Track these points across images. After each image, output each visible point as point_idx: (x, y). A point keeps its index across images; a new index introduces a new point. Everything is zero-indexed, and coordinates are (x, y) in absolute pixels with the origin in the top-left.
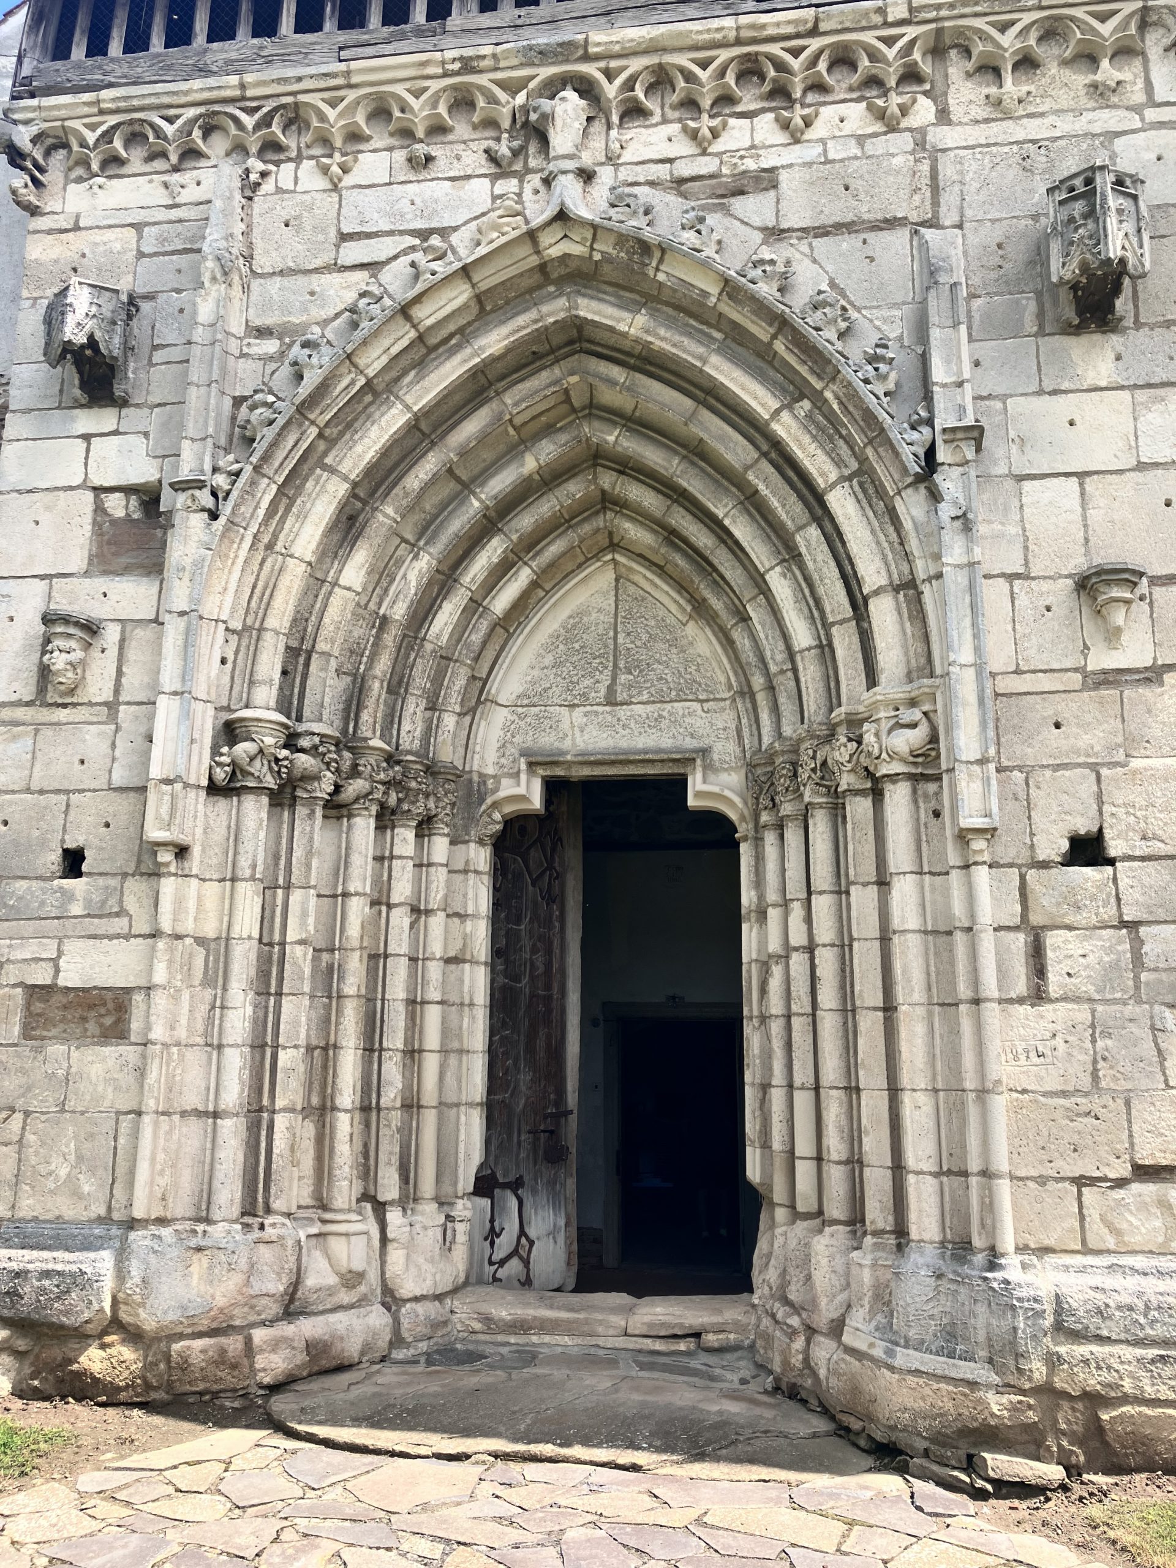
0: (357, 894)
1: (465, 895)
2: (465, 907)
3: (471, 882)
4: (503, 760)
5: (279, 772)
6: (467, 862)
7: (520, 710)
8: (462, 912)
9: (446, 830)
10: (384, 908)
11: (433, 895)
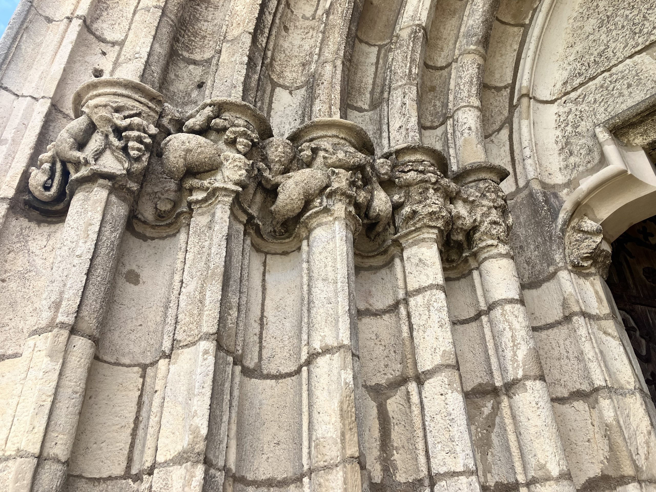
0: (327, 351)
1: (580, 357)
2: (588, 377)
3: (583, 331)
4: (572, 160)
5: (125, 149)
6: (565, 304)
7: (573, 95)
8: (585, 387)
9: (503, 249)
10: (412, 387)
11: (509, 354)
